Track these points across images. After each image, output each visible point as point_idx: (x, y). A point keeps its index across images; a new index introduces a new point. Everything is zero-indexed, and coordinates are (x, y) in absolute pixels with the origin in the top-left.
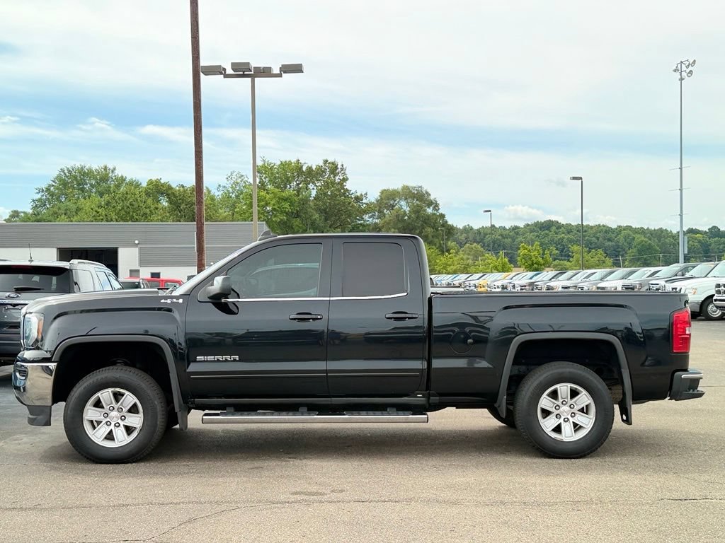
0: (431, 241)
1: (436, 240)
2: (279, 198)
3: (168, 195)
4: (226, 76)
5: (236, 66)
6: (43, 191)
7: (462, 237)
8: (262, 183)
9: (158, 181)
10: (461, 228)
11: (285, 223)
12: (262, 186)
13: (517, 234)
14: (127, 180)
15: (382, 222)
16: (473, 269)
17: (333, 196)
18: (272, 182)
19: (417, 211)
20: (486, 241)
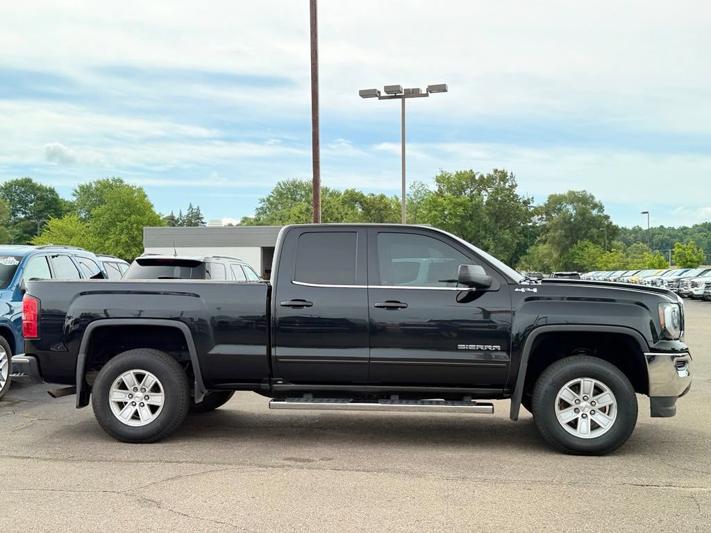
0: (597, 241)
1: (601, 240)
2: (455, 204)
3: (361, 202)
4: (381, 98)
5: (387, 89)
6: (264, 201)
7: (631, 237)
8: (441, 191)
9: (353, 191)
10: (631, 229)
11: (460, 225)
12: (440, 194)
13: (686, 234)
14: (331, 191)
15: (551, 223)
16: (631, 266)
17: (504, 201)
18: (449, 190)
19: (583, 213)
20: (654, 241)
